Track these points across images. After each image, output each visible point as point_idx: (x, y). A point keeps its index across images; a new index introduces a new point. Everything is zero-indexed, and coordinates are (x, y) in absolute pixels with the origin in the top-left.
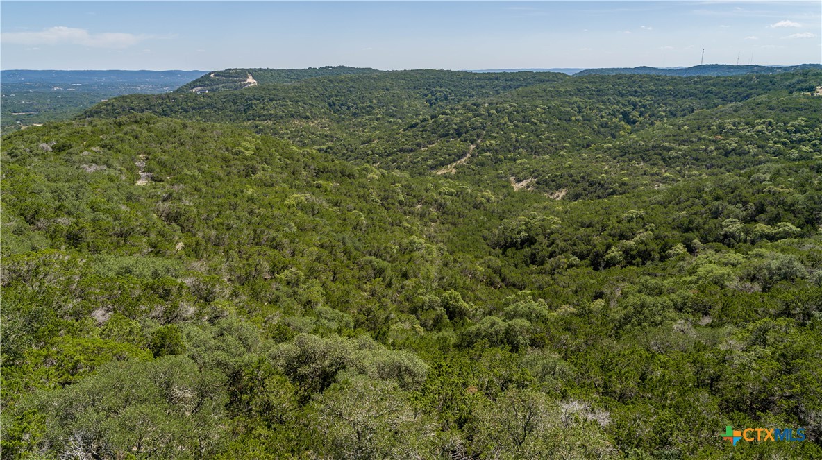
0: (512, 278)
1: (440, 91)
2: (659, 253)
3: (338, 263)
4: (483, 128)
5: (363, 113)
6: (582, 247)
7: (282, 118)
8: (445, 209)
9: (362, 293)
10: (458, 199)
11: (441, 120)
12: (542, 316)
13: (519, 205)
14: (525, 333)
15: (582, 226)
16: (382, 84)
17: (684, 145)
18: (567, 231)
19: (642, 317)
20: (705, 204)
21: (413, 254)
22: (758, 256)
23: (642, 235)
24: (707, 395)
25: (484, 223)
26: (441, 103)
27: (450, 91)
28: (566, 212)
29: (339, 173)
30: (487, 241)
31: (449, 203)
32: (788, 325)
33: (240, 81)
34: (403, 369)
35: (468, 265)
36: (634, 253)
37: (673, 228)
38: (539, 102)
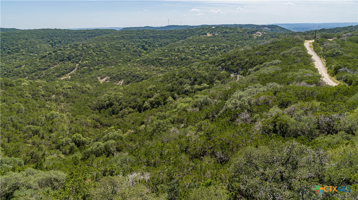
0: (105, 122)
1: (56, 39)
2: (163, 101)
3: (9, 132)
5: (13, 52)
6: (133, 104)
8: (68, 95)
9: (27, 145)
10: (74, 90)
11: (59, 53)
12: (120, 137)
13: (104, 89)
14: (113, 146)
15: (132, 95)
16: (23, 36)
17: (167, 57)
18: (126, 98)
19: (159, 129)
20: (177, 80)
21: (53, 120)
22: (197, 97)
23: (156, 95)
24: (184, 155)
25: (88, 99)
26: (58, 45)
27: (62, 39)
28: (124, 90)
29: (3, 84)
30: (91, 108)
31: (69, 93)
32: (208, 122)
34: (53, 179)
35: (83, 120)
36: (154, 103)
37: (167, 91)
38: (106, 43)
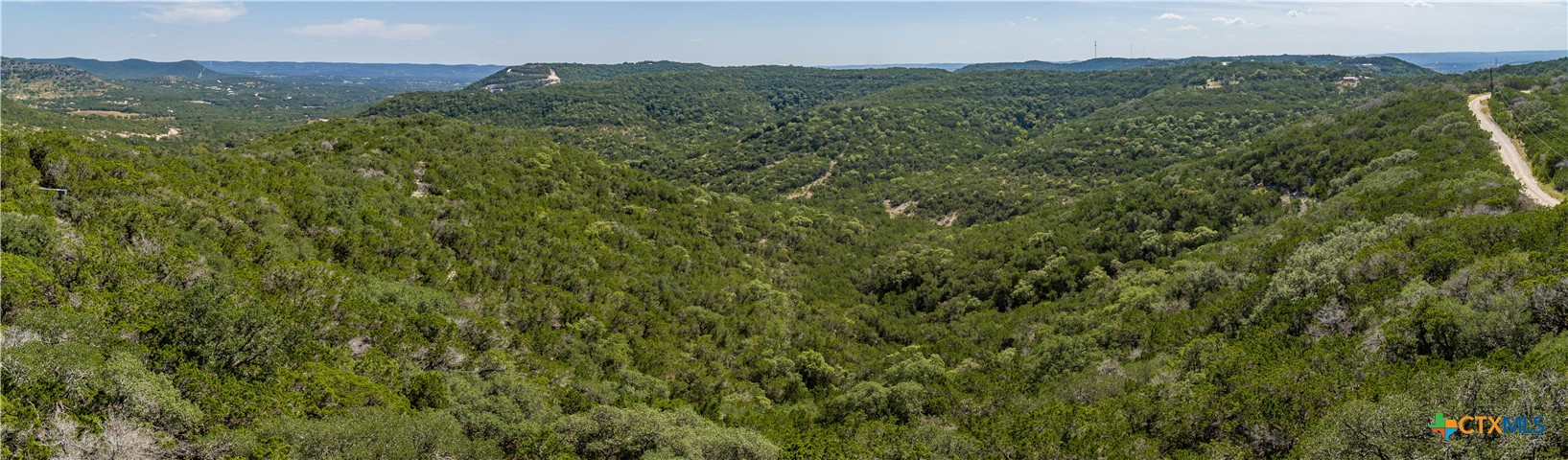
0: (894, 330)
1: (789, 93)
2: (1076, 281)
3: (651, 314)
4: (846, 138)
5: (690, 119)
6: (982, 285)
7: (587, 123)
8: (799, 244)
9: (682, 354)
10: (816, 231)
11: (790, 129)
12: (938, 376)
13: (898, 236)
14: (916, 399)
15: (980, 258)
16: (715, 83)
17: (1088, 150)
18: (961, 266)
19: (1062, 362)
20: (1119, 216)
21: (754, 304)
22: (1181, 269)
23: (1054, 261)
24: (1143, 441)
25: (852, 261)
26: (790, 107)
27: (801, 92)
28: (959, 242)
29: (656, 195)
30: (858, 285)
31: (804, 236)
32: (1218, 342)
33: (541, 78)
34: (741, 451)
35: (832, 317)
36: (1047, 284)
37: (1088, 249)
38: (915, 105)
